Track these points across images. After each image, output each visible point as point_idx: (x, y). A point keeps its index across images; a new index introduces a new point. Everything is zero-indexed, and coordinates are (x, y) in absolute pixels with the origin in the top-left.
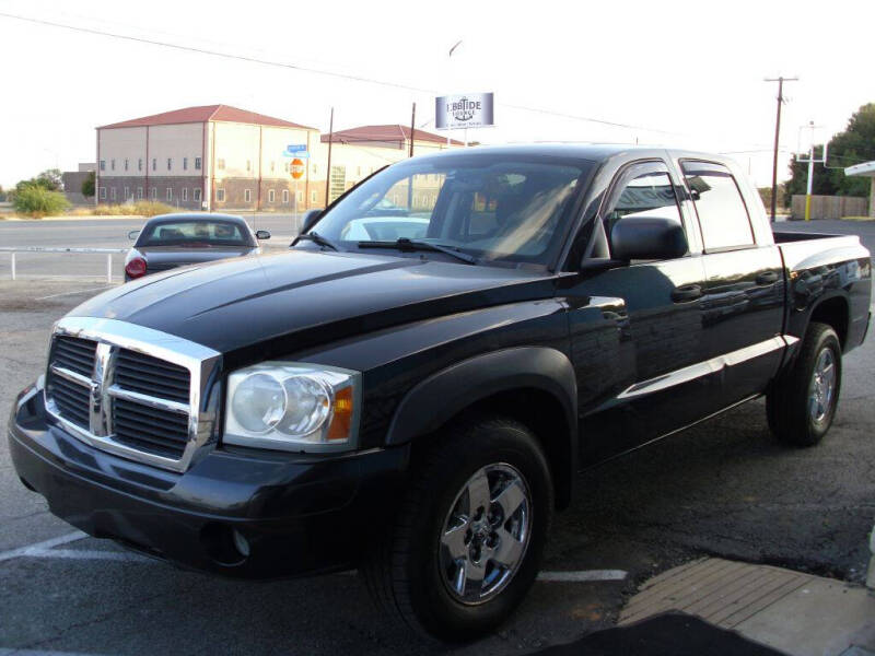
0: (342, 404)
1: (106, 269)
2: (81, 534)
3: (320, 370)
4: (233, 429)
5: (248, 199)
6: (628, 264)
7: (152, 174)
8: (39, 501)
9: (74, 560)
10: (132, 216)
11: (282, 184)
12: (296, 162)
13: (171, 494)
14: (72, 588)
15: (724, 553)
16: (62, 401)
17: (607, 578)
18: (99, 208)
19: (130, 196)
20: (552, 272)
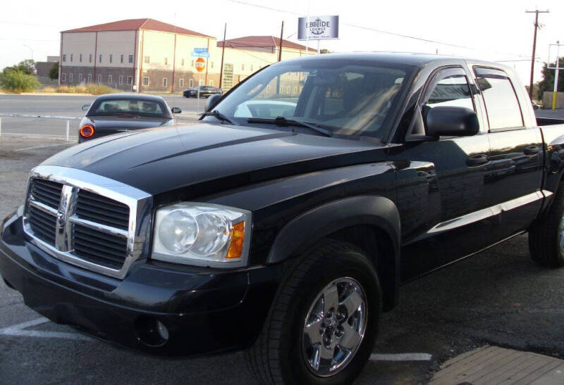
0: (237, 234)
1: (65, 131)
2: (44, 320)
3: (222, 209)
4: (159, 249)
5: (165, 85)
6: (438, 138)
7: (99, 65)
8: (16, 296)
9: (40, 338)
10: (84, 94)
11: (190, 75)
12: (200, 60)
13: (113, 294)
14: (38, 358)
15: (500, 342)
16: (36, 226)
17: (418, 359)
18: (61, 88)
19: (83, 80)
20: (385, 143)
